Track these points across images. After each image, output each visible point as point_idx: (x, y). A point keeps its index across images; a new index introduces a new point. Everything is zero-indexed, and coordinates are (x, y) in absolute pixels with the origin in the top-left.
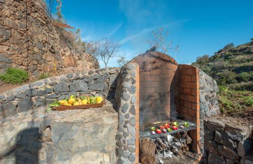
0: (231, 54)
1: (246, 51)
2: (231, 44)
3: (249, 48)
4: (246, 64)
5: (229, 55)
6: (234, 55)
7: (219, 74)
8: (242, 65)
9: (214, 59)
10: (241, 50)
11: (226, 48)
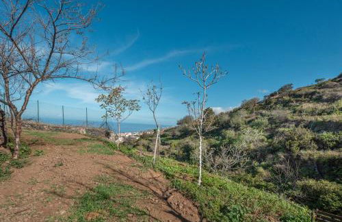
0: (292, 100)
1: (314, 97)
2: (289, 85)
3: (319, 93)
4: (327, 117)
5: (290, 101)
6: (297, 101)
7: (281, 129)
8: (320, 119)
9: (267, 104)
10: (306, 95)
11: (282, 90)
